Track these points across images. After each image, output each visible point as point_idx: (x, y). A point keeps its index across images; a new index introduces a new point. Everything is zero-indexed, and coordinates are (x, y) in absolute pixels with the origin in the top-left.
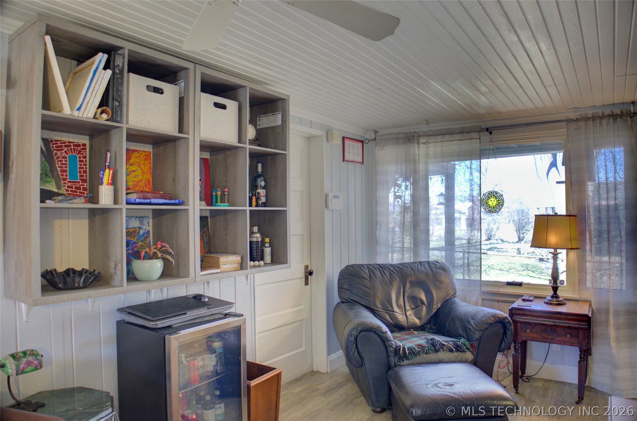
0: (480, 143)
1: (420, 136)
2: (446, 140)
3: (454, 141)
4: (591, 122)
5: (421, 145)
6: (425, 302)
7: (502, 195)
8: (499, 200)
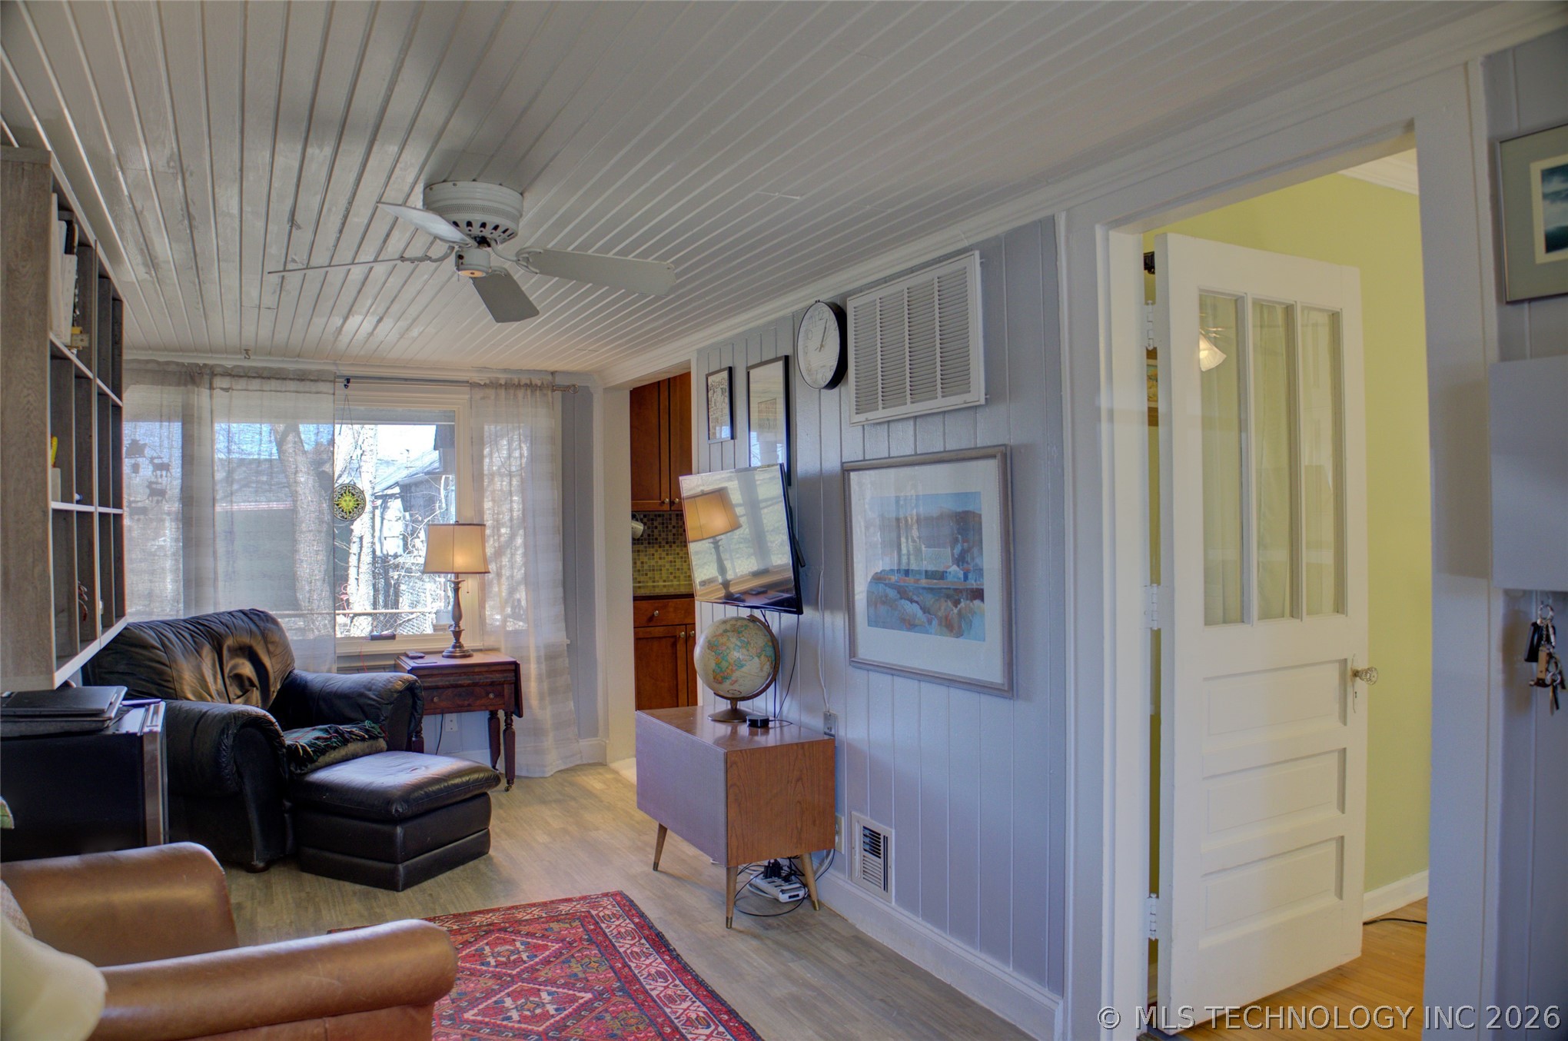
0: (334, 401)
1: (216, 375)
2: (268, 389)
3: (286, 391)
4: (502, 392)
5: (217, 392)
6: (256, 682)
7: (363, 492)
8: (357, 500)
